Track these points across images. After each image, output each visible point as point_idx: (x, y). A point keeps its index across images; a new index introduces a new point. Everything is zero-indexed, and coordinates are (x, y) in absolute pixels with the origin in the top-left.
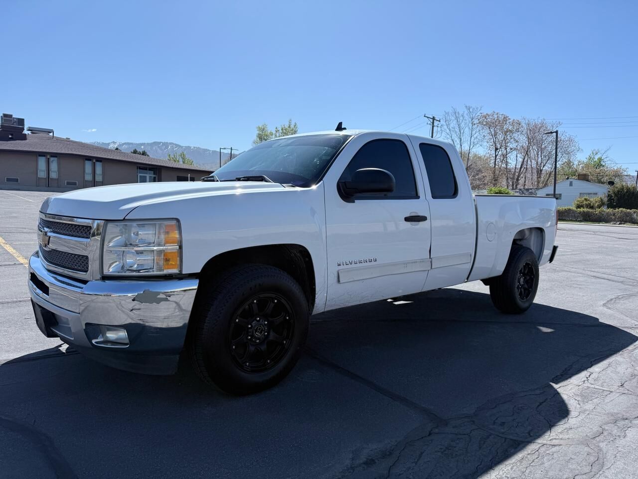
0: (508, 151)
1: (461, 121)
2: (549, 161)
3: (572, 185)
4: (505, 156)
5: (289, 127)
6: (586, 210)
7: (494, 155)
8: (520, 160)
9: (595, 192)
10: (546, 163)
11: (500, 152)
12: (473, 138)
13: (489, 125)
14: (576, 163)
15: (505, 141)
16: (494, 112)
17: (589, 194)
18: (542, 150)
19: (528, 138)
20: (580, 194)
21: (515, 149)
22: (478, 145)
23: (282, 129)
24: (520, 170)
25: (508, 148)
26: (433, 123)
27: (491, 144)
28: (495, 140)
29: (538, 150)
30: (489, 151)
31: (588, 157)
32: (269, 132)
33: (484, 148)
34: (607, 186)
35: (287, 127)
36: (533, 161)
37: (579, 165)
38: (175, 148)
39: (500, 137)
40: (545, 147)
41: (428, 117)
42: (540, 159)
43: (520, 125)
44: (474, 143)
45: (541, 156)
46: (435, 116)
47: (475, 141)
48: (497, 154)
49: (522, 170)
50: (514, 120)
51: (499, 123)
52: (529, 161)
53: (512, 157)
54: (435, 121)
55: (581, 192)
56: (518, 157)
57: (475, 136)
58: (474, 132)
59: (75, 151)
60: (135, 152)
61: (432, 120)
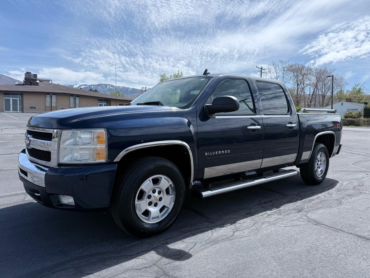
0: (305, 86)
1: (277, 69)
2: (329, 91)
3: (343, 105)
4: (303, 89)
5: (178, 75)
6: (351, 119)
7: (297, 88)
8: (313, 91)
9: (356, 108)
10: (327, 92)
11: (300, 86)
12: (284, 79)
13: (293, 71)
14: (345, 91)
15: (303, 80)
16: (297, 64)
17: (353, 110)
18: (325, 85)
19: (317, 78)
20: (348, 110)
21: (309, 85)
22: (287, 83)
23: (174, 76)
24: (312, 97)
25: (305, 84)
26: (261, 71)
27: (295, 82)
28: (297, 79)
29: (322, 84)
30: (294, 86)
31: (352, 88)
32: (167, 77)
33: (291, 84)
34: (363, 105)
35: (177, 74)
36: (320, 91)
37: (347, 93)
38: (111, 87)
39: (300, 78)
40: (327, 83)
41: (258, 68)
42: (324, 90)
43: (311, 70)
44: (285, 81)
45: (324, 88)
46: (262, 67)
47: (286, 80)
48: (298, 87)
49: (313, 96)
50: (308, 68)
51: (299, 70)
52: (317, 91)
53: (307, 89)
54: (262, 70)
55: (348, 109)
56: (311, 89)
57: (286, 77)
58: (285, 75)
59: (64, 91)
60: (91, 90)
61: (260, 69)
